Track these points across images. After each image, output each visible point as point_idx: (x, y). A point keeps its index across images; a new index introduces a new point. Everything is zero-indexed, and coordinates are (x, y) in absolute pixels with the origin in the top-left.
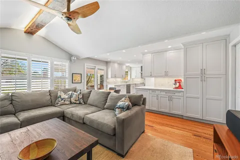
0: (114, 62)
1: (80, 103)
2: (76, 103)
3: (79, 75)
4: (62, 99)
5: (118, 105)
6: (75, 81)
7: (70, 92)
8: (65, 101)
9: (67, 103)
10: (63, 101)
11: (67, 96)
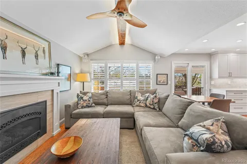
0: (226, 52)
1: (154, 109)
2: (150, 107)
3: (165, 76)
4: (138, 100)
5: (191, 130)
6: (159, 82)
7: (147, 95)
8: (140, 102)
9: (142, 105)
10: (138, 103)
11: (143, 98)
